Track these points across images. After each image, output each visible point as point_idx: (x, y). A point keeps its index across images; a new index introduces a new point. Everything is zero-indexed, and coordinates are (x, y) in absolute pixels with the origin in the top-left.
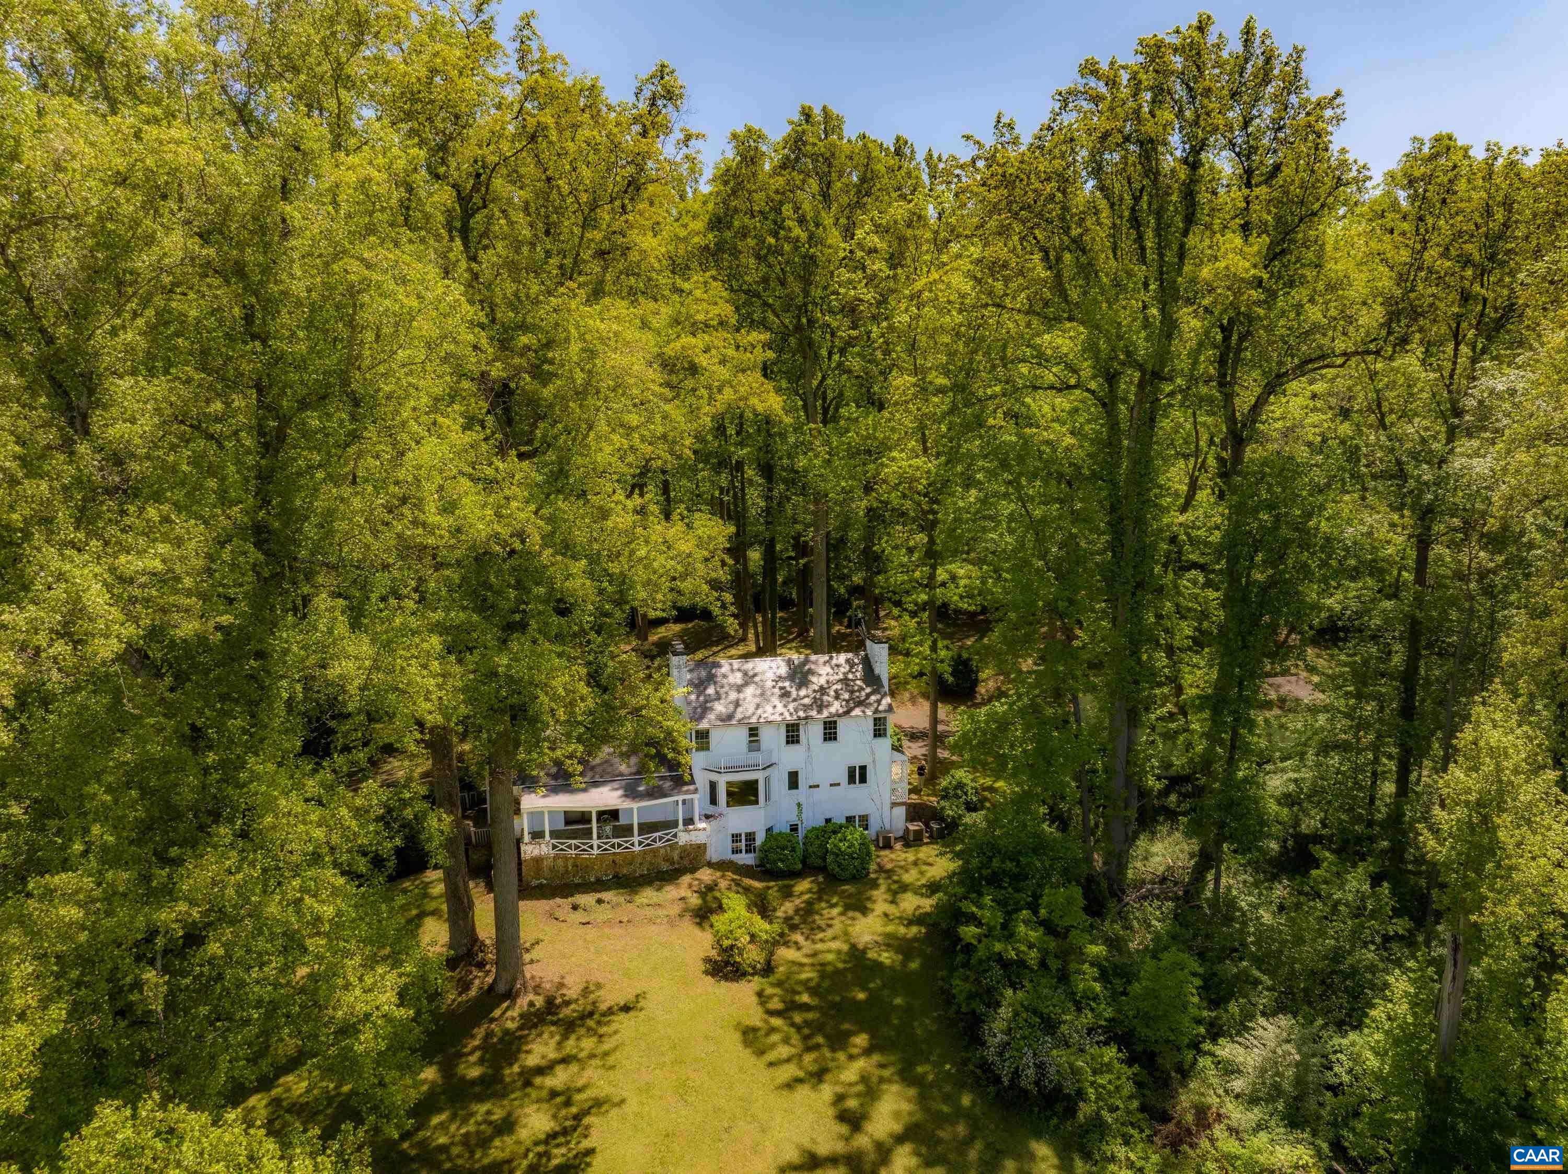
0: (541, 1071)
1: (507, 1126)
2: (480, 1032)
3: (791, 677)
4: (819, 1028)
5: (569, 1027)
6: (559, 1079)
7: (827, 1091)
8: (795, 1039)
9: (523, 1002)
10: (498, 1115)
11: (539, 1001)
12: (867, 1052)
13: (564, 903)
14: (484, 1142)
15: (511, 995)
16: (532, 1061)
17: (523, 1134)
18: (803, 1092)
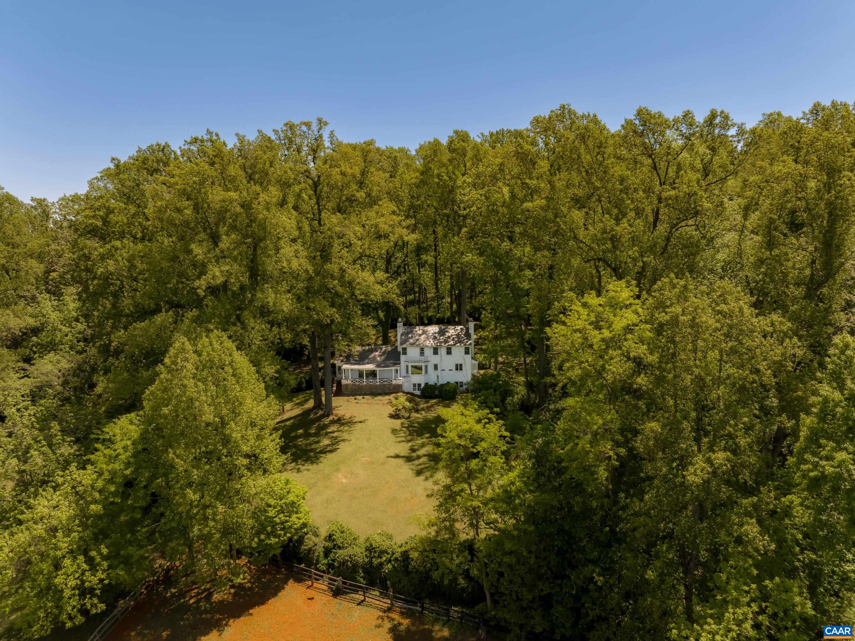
0: (331, 433)
1: (318, 442)
2: (317, 424)
3: (439, 333)
4: (416, 431)
5: (343, 424)
6: (336, 434)
7: (410, 444)
8: (408, 433)
9: (331, 418)
10: (316, 440)
11: (336, 418)
12: (427, 438)
13: (353, 398)
14: (311, 444)
15: (328, 416)
16: (329, 430)
17: (321, 444)
18: (404, 443)
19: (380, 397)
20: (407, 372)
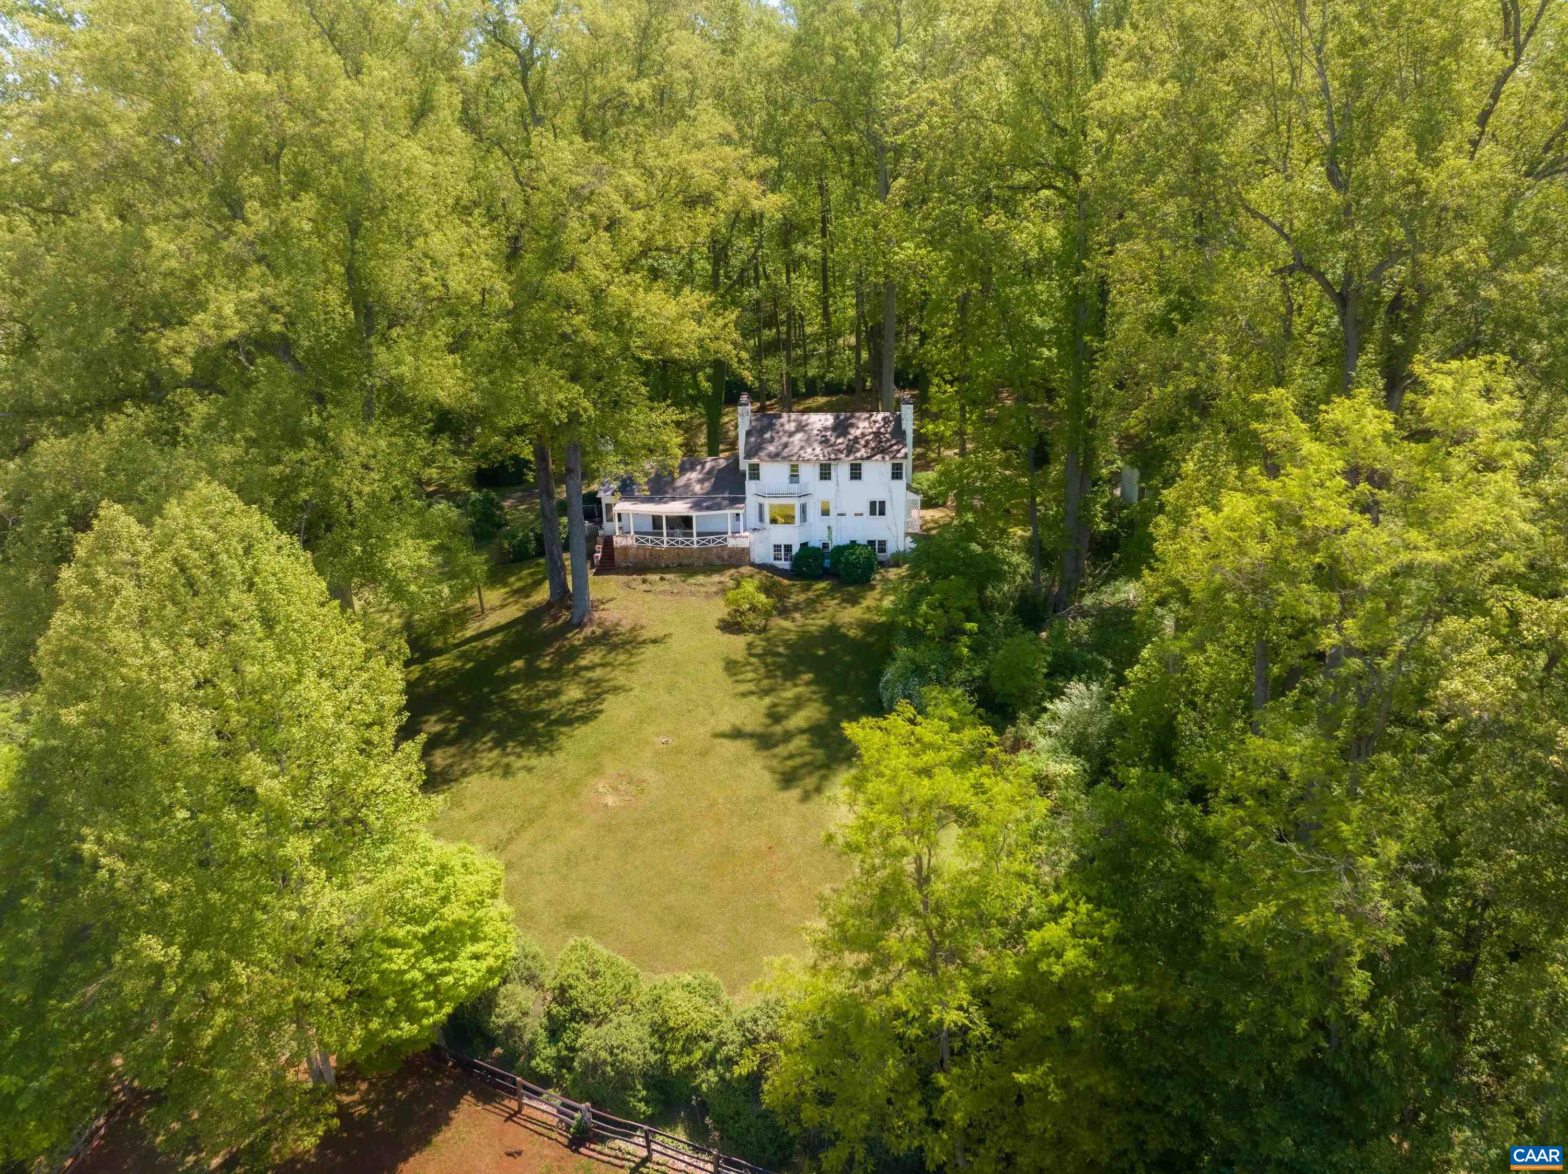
0: (587, 668)
1: (556, 693)
2: (557, 645)
3: (834, 428)
4: (779, 667)
5: (614, 647)
6: (598, 673)
7: (767, 701)
8: (762, 670)
9: (587, 631)
10: (552, 687)
11: (599, 632)
12: (808, 684)
13: (639, 578)
14: (539, 700)
15: (580, 625)
16: (583, 663)
17: (564, 698)
18: (754, 698)
19: (701, 578)
20: (761, 519)
